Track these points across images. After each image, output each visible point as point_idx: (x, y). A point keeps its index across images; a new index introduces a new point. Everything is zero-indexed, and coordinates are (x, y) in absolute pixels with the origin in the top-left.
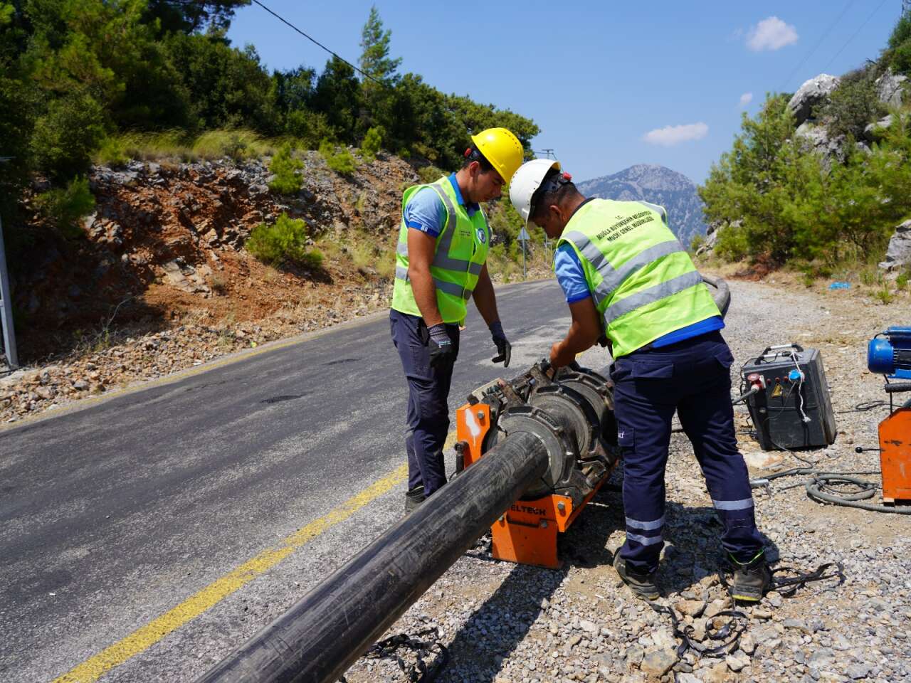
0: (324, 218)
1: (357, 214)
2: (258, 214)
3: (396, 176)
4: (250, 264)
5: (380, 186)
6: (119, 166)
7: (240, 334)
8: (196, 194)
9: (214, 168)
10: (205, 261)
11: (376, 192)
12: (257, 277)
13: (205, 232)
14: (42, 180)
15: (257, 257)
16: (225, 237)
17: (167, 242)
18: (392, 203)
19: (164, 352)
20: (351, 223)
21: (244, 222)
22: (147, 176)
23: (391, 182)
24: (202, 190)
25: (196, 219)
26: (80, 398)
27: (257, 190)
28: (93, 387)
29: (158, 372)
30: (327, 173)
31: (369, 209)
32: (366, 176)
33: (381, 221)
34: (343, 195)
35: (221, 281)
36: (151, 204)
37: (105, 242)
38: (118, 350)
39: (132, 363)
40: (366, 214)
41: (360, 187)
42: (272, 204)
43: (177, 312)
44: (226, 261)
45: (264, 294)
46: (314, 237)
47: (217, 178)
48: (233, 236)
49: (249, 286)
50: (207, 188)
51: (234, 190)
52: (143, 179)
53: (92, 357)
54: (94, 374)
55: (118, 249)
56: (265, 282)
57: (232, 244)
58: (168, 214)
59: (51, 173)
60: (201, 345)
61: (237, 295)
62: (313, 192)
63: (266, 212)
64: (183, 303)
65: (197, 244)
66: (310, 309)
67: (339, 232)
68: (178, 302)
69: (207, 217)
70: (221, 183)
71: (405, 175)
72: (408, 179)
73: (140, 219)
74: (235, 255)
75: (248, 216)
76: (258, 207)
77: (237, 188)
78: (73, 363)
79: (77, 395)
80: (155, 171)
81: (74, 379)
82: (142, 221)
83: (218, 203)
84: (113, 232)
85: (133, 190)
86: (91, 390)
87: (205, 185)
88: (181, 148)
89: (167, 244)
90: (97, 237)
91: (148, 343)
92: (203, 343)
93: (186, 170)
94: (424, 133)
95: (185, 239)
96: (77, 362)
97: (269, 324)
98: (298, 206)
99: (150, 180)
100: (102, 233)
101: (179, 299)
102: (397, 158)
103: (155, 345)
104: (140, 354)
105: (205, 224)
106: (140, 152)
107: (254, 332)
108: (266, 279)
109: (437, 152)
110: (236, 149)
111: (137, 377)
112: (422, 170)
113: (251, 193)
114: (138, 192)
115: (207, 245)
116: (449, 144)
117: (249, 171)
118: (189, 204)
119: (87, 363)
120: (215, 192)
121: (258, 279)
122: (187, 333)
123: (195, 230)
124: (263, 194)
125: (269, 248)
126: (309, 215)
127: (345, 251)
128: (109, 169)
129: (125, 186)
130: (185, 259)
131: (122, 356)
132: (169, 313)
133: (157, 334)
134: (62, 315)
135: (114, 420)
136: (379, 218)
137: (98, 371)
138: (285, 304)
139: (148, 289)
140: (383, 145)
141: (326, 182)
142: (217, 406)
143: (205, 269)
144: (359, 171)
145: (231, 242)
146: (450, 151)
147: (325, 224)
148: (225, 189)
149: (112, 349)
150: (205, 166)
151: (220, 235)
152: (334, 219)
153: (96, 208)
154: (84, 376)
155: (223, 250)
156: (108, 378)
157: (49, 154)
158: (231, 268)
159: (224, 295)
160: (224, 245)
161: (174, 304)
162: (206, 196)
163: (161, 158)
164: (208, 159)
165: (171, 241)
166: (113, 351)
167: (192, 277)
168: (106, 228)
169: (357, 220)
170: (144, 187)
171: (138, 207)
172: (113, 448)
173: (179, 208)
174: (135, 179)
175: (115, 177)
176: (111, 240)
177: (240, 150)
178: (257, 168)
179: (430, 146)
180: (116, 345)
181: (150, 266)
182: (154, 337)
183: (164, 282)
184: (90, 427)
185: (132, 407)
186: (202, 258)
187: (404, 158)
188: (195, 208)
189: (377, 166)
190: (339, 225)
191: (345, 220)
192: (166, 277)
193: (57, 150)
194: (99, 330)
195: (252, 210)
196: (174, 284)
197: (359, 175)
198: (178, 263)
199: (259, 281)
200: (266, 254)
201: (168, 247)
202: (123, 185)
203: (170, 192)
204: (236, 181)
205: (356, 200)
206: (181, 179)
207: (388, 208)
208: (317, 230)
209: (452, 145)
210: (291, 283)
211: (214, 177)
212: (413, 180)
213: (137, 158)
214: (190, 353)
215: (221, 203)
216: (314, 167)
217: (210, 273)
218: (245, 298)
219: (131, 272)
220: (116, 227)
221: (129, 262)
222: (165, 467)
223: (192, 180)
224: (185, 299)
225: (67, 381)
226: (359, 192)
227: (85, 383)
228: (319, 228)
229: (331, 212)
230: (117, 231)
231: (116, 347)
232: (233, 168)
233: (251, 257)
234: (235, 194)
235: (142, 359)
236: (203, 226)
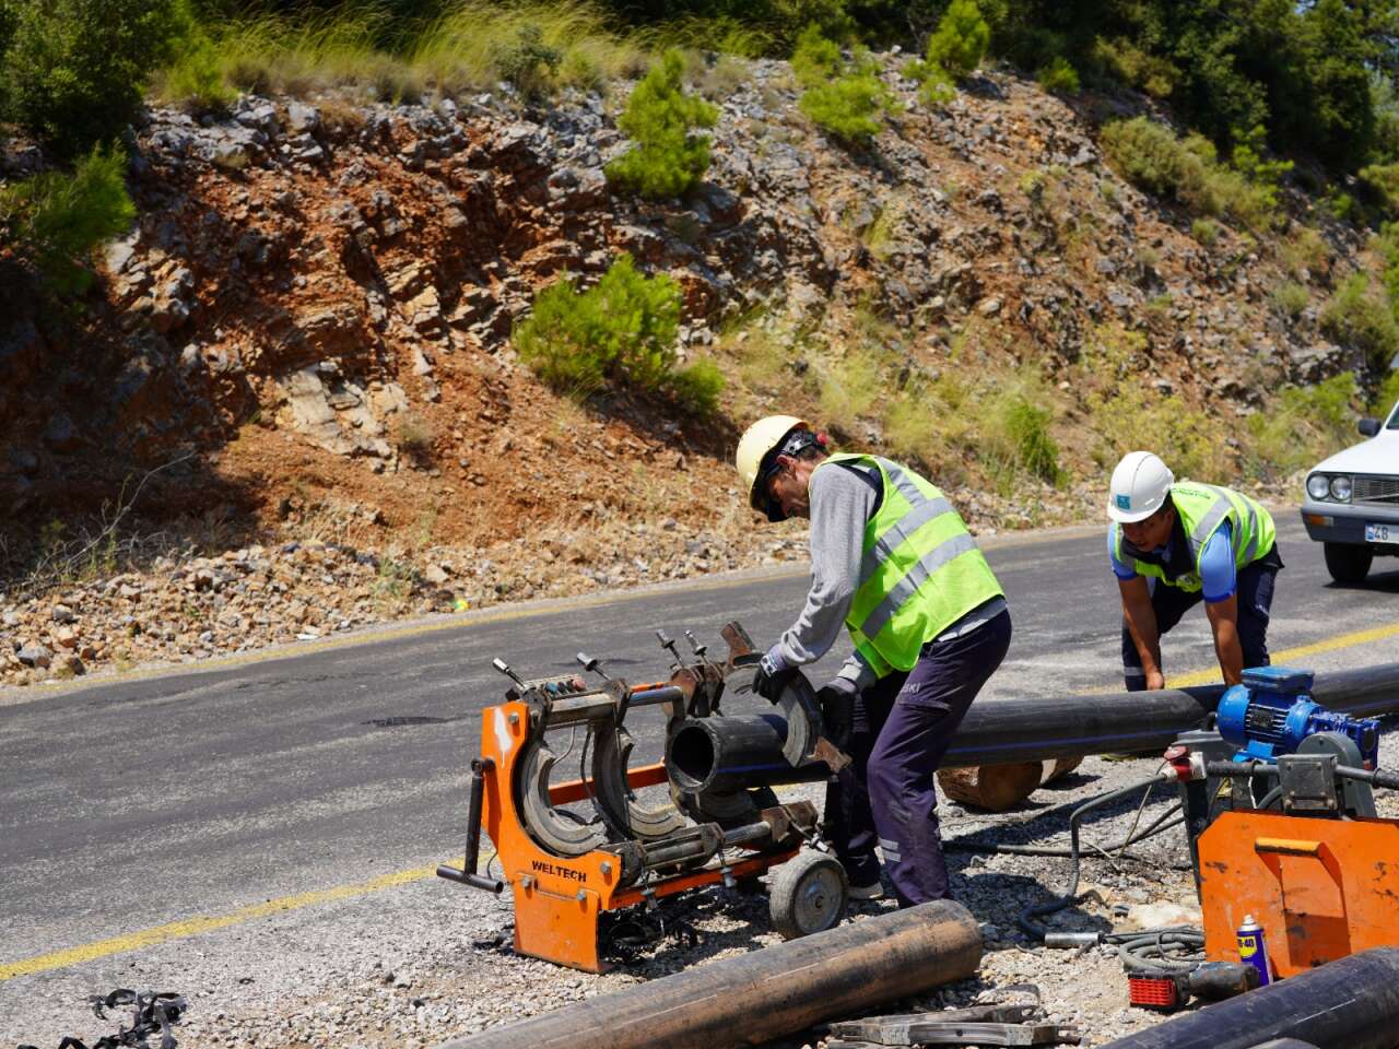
0: (758, 269)
1: (864, 260)
2: (565, 250)
3: (1021, 146)
4: (517, 389)
5: (957, 176)
6: (212, 113)
7: (435, 574)
8: (399, 191)
9: (463, 119)
10: (394, 374)
11: (939, 195)
12: (529, 426)
13: (408, 293)
14: (24, 147)
15: (539, 373)
16: (462, 311)
17: (302, 315)
18: (985, 232)
19: (236, 600)
20: (840, 287)
21: (524, 269)
22: (280, 137)
23: (999, 167)
24: (417, 178)
25: (390, 258)
26: (25, 683)
27: (572, 181)
28: (59, 662)
29: (210, 646)
30: (796, 133)
31: (907, 248)
32: (921, 146)
33: (940, 285)
34: (831, 202)
35: (426, 433)
36: (277, 216)
37: (148, 310)
38: (130, 584)
39: (157, 618)
40: (895, 263)
41: (892, 178)
42: (608, 223)
43: (296, 502)
44: (449, 376)
45: (535, 475)
46: (716, 324)
47: (466, 145)
48: (484, 307)
49: (501, 450)
50: (434, 173)
51: (508, 180)
52: (267, 147)
53: (71, 593)
54: (66, 633)
55: (178, 330)
56: (546, 441)
57: (479, 332)
58: (317, 245)
59: (44, 130)
60: (327, 591)
61: (462, 473)
62: (736, 193)
63: (589, 245)
64: (318, 482)
65: (380, 327)
66: (639, 527)
67: (795, 311)
68: (303, 478)
69: (420, 254)
70: (476, 162)
71: (1051, 145)
72: (1060, 156)
73: (241, 256)
74: (478, 363)
75: (537, 255)
76: (568, 230)
77: (516, 175)
78: (26, 601)
79: (20, 675)
80: (302, 125)
81: (21, 640)
82: (248, 259)
83: (455, 218)
84: (170, 287)
85: (238, 177)
86: (54, 669)
87: (430, 164)
88: (384, 60)
89: (301, 324)
90: (130, 298)
91: (201, 575)
92: (334, 588)
93: (385, 126)
94: (1138, 12)
95: (348, 314)
96: (34, 602)
97: (519, 558)
98: (684, 231)
99: (286, 148)
100: (143, 288)
101: (308, 469)
102: (1035, 88)
103: (216, 581)
104: (179, 597)
105: (411, 272)
106: (273, 72)
107: (471, 574)
108: (551, 435)
109: (1177, 71)
110: (532, 65)
111: (160, 652)
112: (1111, 129)
113: (554, 191)
114: (249, 182)
115: (409, 331)
116: (1217, 46)
117: (559, 124)
118: (375, 218)
119: (55, 605)
120: (455, 185)
121: (530, 433)
122: (300, 560)
123: (383, 288)
124: (587, 194)
125: (572, 349)
126: (714, 259)
127: (802, 369)
128: (187, 119)
129: (219, 167)
130: (341, 366)
131: (136, 599)
132: (276, 503)
133: (229, 554)
134: (23, 485)
135: (69, 725)
136: (936, 278)
137: (76, 628)
138: (588, 506)
139: (236, 437)
140: (999, 47)
141: (787, 162)
142: (278, 720)
143: (391, 395)
144: (899, 129)
145: (478, 325)
146: (1216, 67)
147: (757, 286)
148: (483, 176)
149: (118, 579)
150: (437, 112)
151: (447, 305)
152: (790, 274)
153: (136, 221)
154: (45, 634)
155: (450, 346)
156: (96, 645)
157: (45, 83)
158: (462, 396)
159: (428, 468)
160: (455, 334)
161: (293, 481)
162: (427, 197)
163: (322, 90)
164: (448, 94)
165: (310, 316)
166: (119, 584)
167: (352, 415)
168: (157, 274)
169: (860, 278)
170: (267, 168)
171: (243, 223)
172: (47, 770)
173: (348, 228)
174: (247, 147)
175: (198, 141)
176: (162, 306)
177: (544, 69)
178: (587, 119)
179: (1157, 50)
180: (127, 570)
181: (249, 377)
182: (219, 561)
183: (279, 421)
184: (21, 733)
185: (116, 707)
186: (385, 364)
187: (1059, 91)
188: (391, 227)
189: (966, 115)
190: (801, 292)
191: (825, 279)
192: (286, 409)
193: (63, 74)
194: (95, 531)
195: (550, 239)
196: (303, 429)
197: (895, 143)
198: (322, 375)
199: (531, 439)
200: (562, 366)
201: (304, 330)
202: (215, 164)
203: (332, 183)
204: (517, 158)
205: (869, 218)
206: (368, 148)
207: (971, 245)
208: (732, 303)
209: (1227, 50)
210: (620, 451)
211: (458, 144)
212: (1074, 161)
213: (262, 89)
214: (296, 609)
215: (463, 218)
216: (761, 113)
217: (403, 407)
218: (479, 481)
219: (201, 392)
220: (180, 273)
221: (200, 365)
222: (119, 806)
223: (394, 152)
224: (322, 471)
225: (7, 643)
226: (884, 193)
227: (44, 651)
228: (739, 298)
229: (783, 253)
230: (182, 283)
231: (127, 576)
232: (515, 116)
233: (524, 371)
234: (509, 193)
235: (182, 610)
236: (406, 279)
